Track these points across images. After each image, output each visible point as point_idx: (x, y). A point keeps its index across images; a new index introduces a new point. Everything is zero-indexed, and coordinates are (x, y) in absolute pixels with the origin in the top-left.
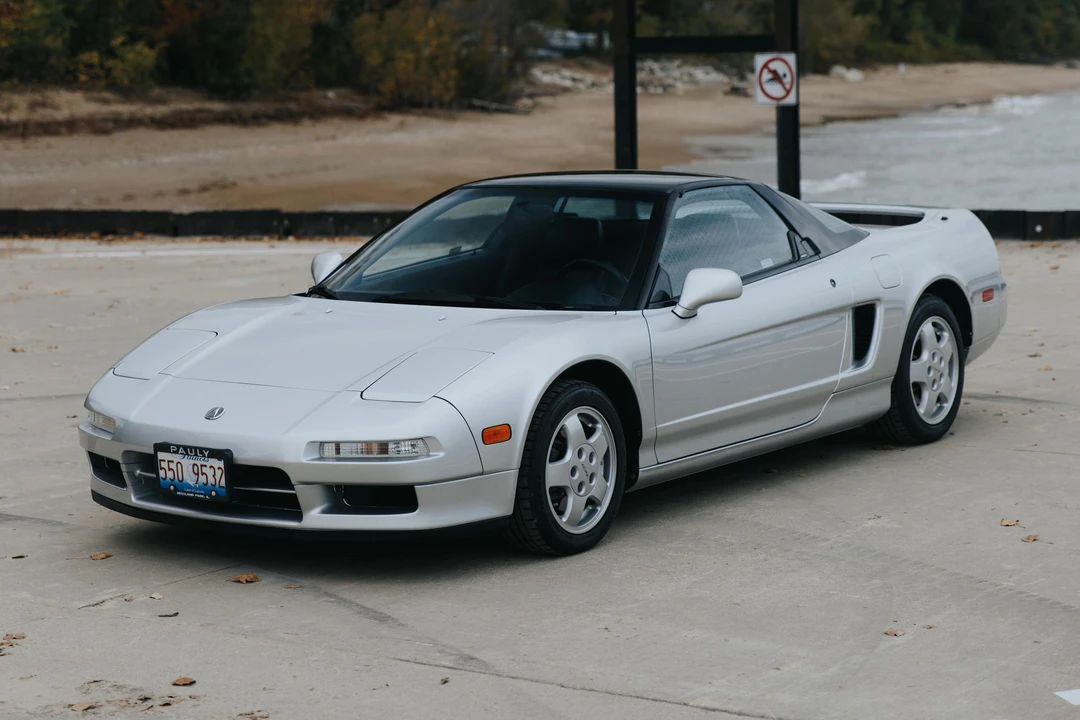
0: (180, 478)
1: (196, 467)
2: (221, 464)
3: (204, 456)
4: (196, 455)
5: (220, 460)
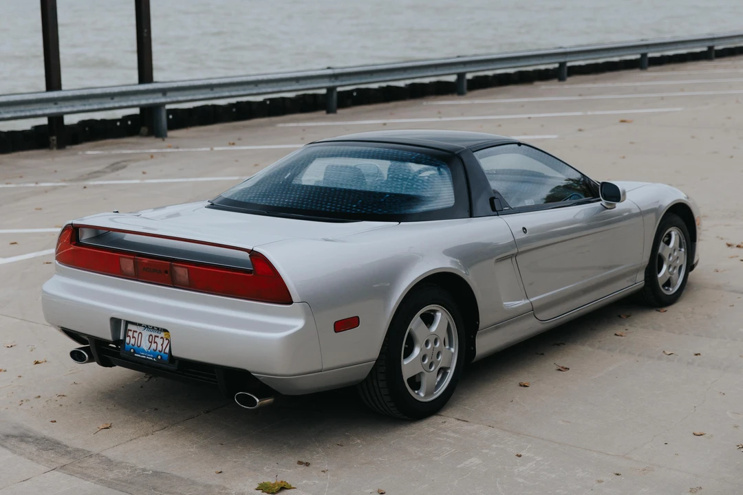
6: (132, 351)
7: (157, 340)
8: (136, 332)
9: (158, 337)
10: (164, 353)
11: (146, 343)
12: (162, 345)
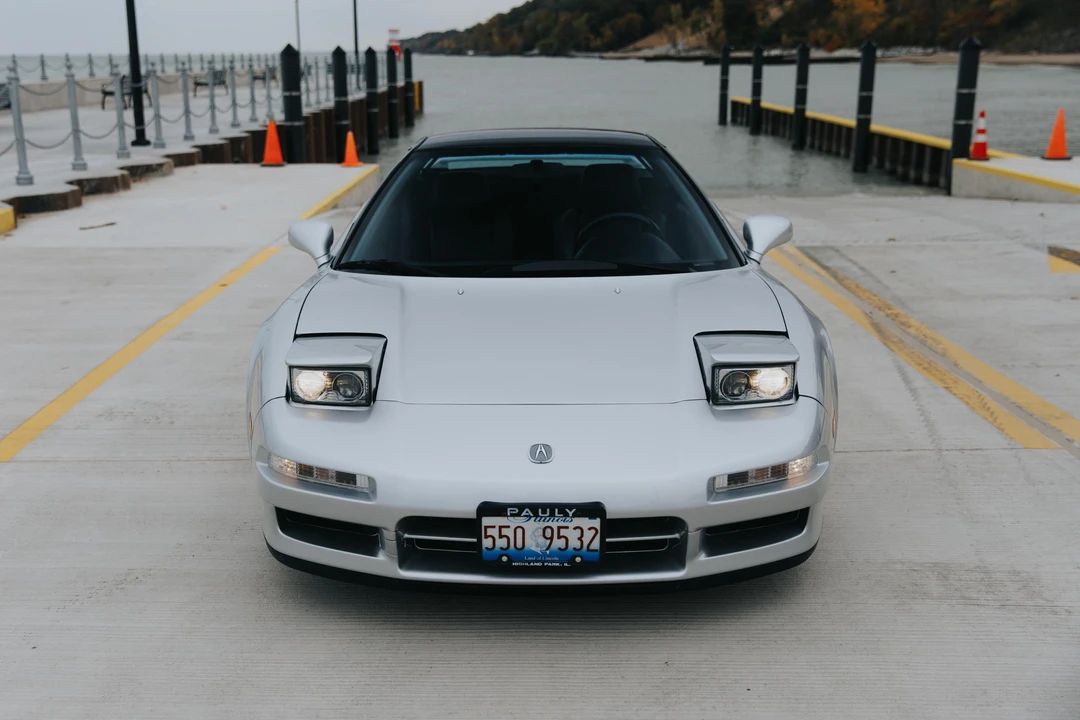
0: (519, 545)
1: (549, 531)
2: (596, 523)
3: (567, 515)
4: (552, 514)
5: (592, 517)
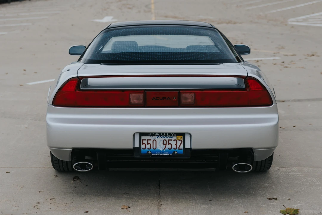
6: (150, 152)
7: (170, 142)
8: (151, 140)
9: (171, 140)
10: (179, 149)
11: (160, 146)
12: (176, 145)
